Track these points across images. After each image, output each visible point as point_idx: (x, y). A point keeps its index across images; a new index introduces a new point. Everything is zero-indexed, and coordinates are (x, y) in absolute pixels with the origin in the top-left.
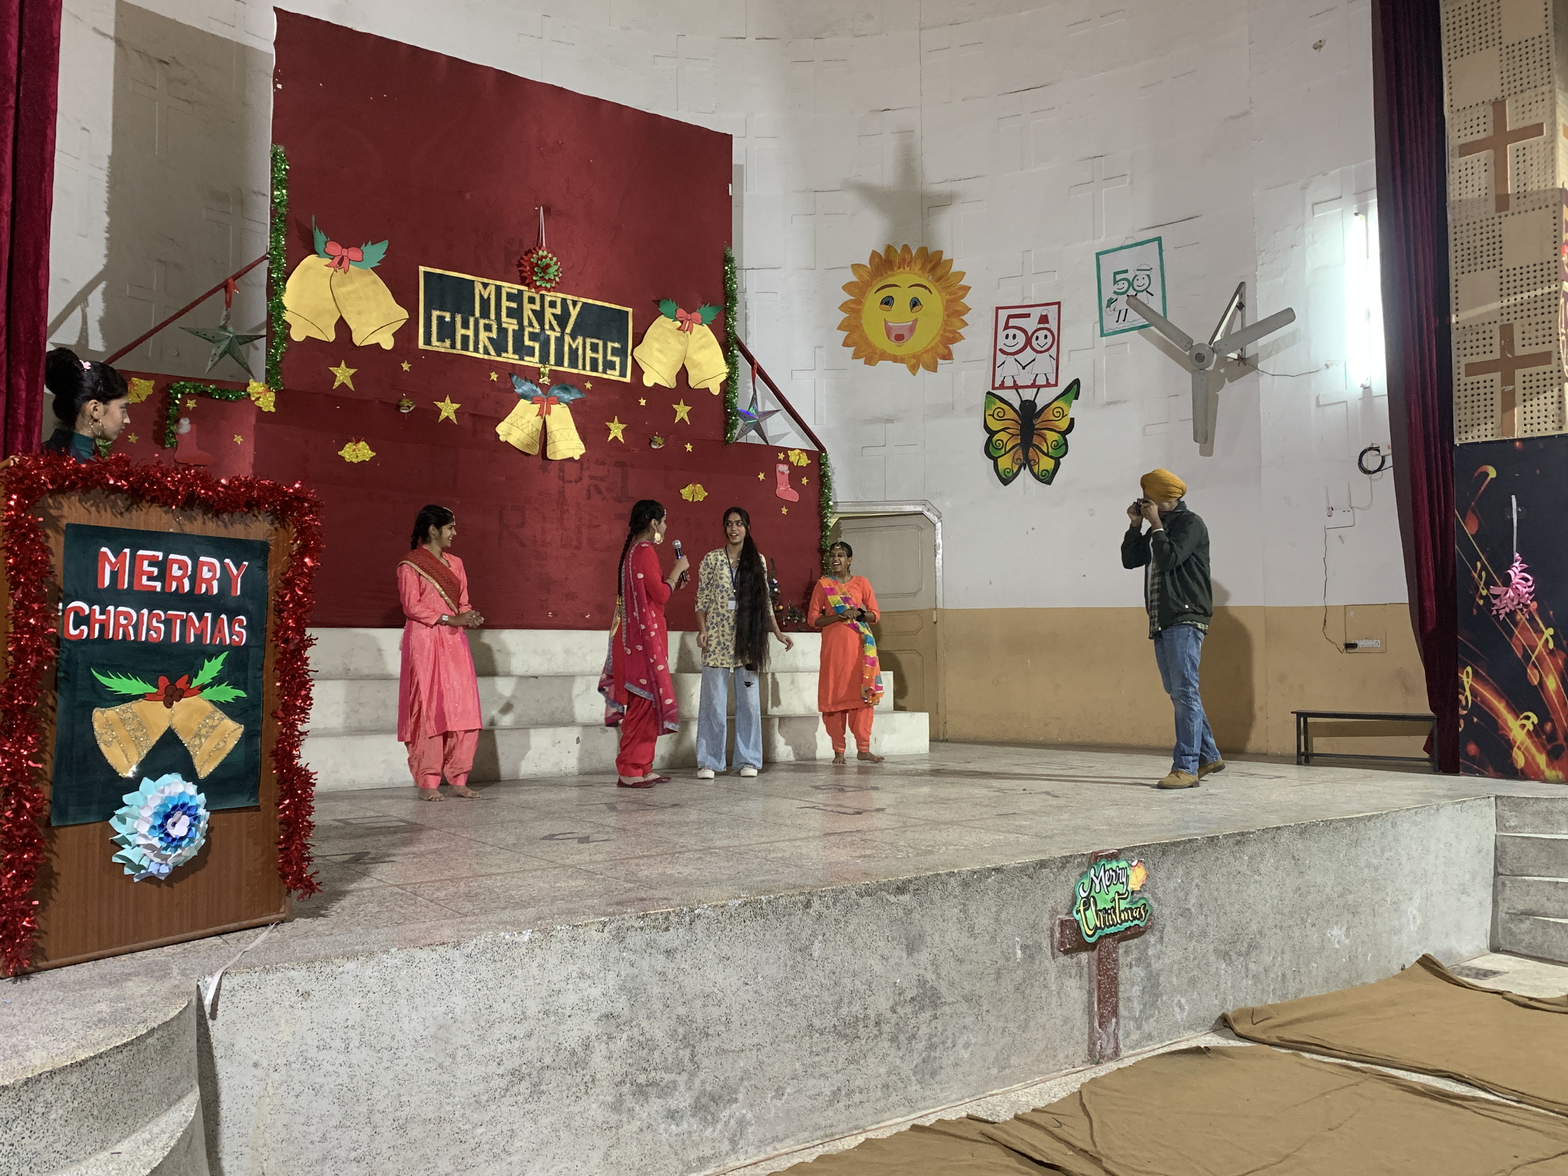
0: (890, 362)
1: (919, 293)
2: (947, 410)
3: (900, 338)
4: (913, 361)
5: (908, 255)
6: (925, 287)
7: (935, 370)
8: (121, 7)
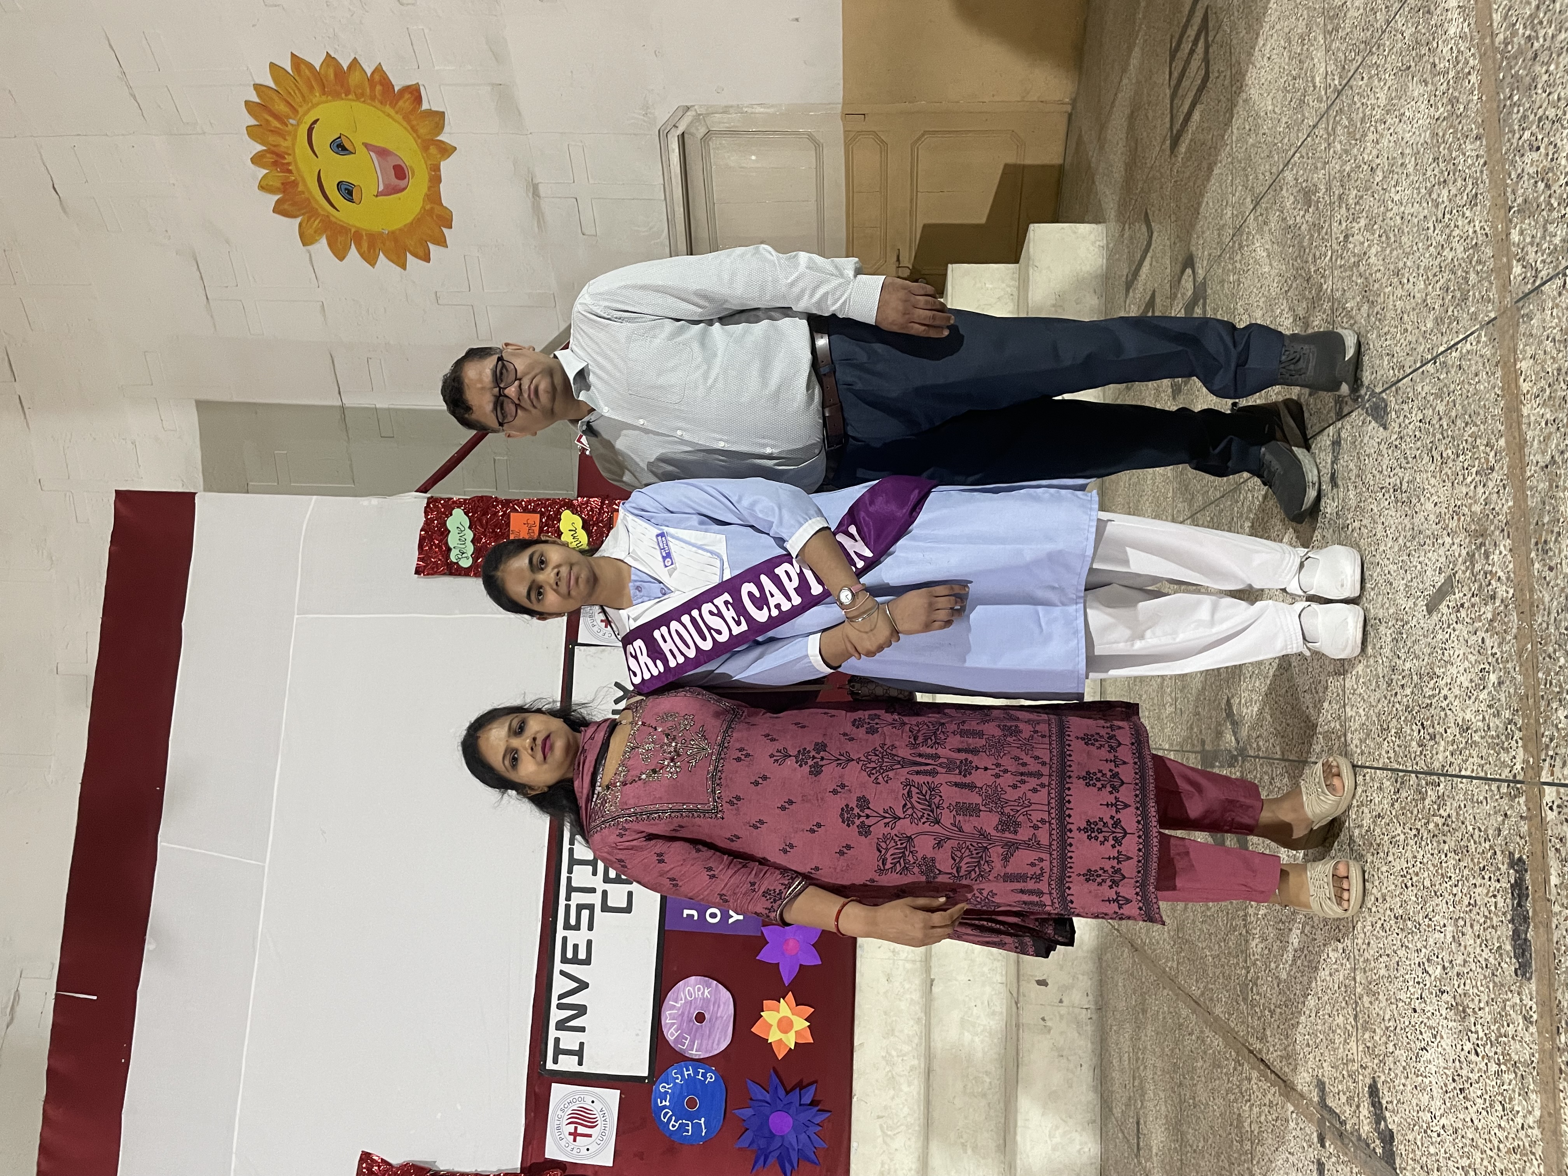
0: (442, 186)
1: (323, 139)
2: (503, 96)
3: (400, 172)
4: (433, 150)
5: (270, 158)
6: (310, 130)
7: (442, 114)
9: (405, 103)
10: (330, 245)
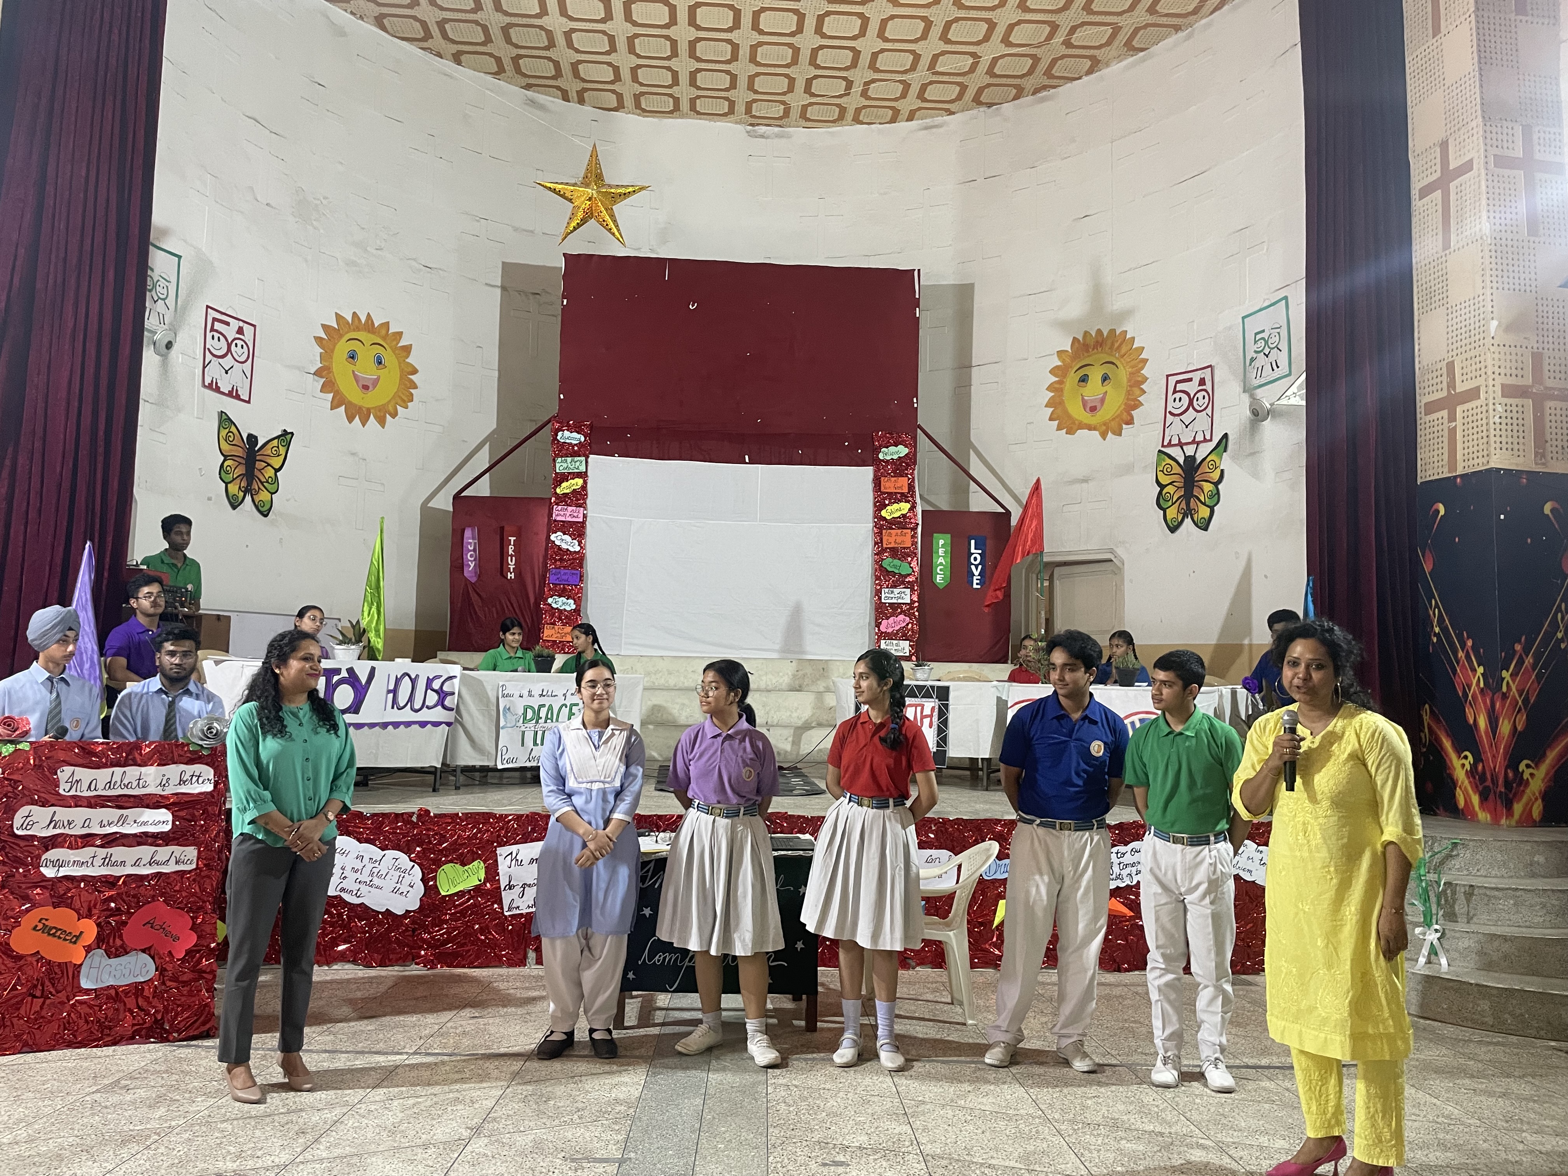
0: (1086, 431)
1: (1109, 370)
2: (1128, 469)
3: (1093, 409)
4: (1104, 428)
5: (1100, 339)
6: (1113, 363)
7: (1120, 435)
8: (507, 267)
9: (1125, 416)
10: (1057, 367)
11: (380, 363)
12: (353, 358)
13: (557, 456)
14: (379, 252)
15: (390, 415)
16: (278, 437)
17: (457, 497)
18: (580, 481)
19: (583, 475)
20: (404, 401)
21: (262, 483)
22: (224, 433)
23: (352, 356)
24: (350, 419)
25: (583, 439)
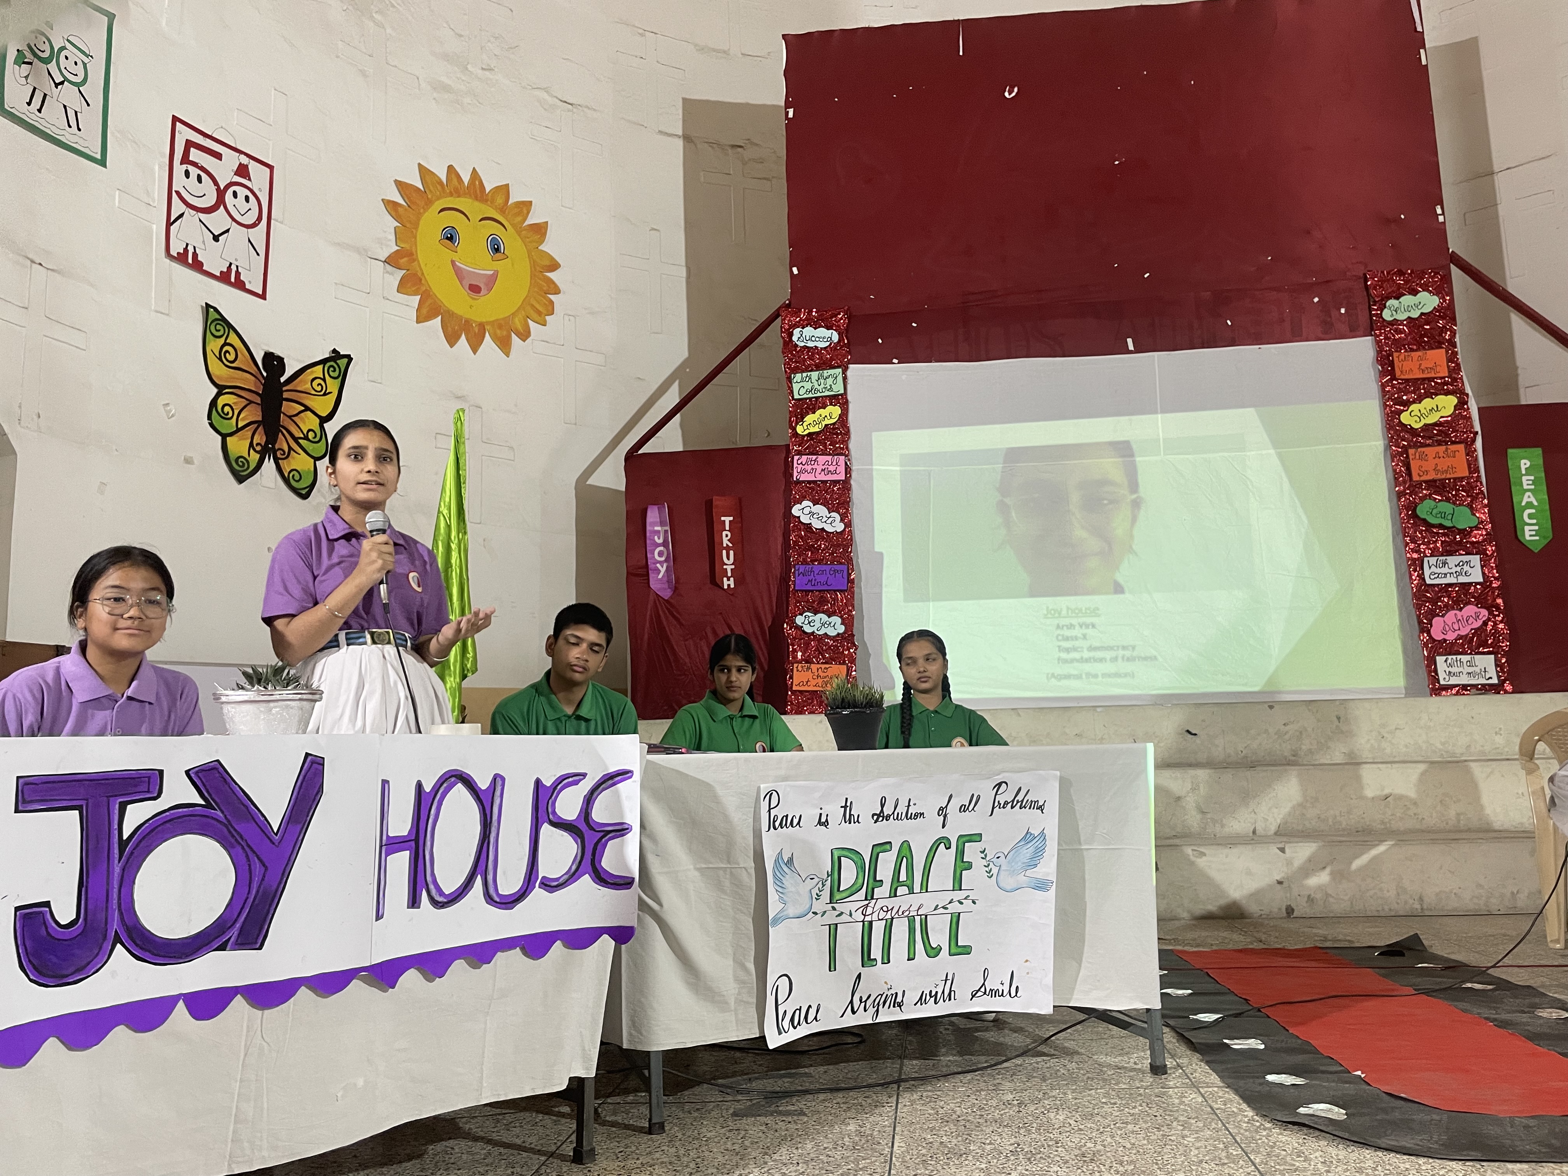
8: (689, 105)
11: (497, 250)
12: (451, 239)
13: (795, 370)
14: (487, 73)
15: (518, 335)
16: (323, 362)
17: (632, 457)
18: (836, 411)
19: (841, 400)
20: (539, 313)
21: (296, 440)
22: (215, 345)
23: (450, 237)
24: (452, 340)
25: (836, 337)
